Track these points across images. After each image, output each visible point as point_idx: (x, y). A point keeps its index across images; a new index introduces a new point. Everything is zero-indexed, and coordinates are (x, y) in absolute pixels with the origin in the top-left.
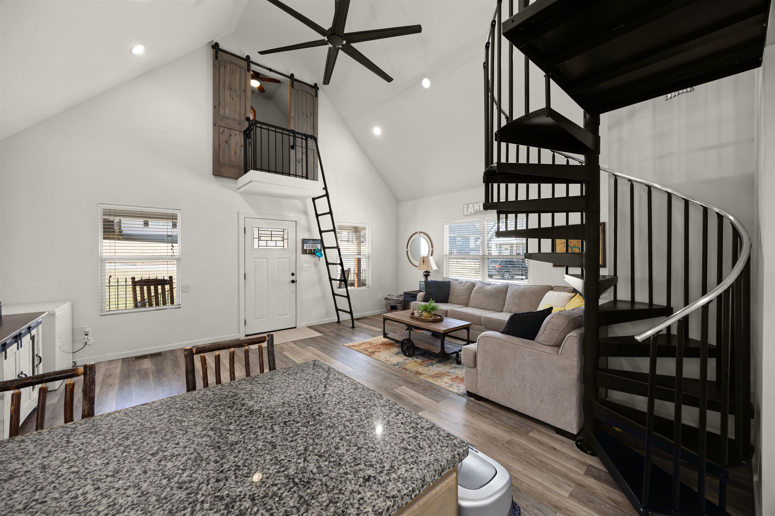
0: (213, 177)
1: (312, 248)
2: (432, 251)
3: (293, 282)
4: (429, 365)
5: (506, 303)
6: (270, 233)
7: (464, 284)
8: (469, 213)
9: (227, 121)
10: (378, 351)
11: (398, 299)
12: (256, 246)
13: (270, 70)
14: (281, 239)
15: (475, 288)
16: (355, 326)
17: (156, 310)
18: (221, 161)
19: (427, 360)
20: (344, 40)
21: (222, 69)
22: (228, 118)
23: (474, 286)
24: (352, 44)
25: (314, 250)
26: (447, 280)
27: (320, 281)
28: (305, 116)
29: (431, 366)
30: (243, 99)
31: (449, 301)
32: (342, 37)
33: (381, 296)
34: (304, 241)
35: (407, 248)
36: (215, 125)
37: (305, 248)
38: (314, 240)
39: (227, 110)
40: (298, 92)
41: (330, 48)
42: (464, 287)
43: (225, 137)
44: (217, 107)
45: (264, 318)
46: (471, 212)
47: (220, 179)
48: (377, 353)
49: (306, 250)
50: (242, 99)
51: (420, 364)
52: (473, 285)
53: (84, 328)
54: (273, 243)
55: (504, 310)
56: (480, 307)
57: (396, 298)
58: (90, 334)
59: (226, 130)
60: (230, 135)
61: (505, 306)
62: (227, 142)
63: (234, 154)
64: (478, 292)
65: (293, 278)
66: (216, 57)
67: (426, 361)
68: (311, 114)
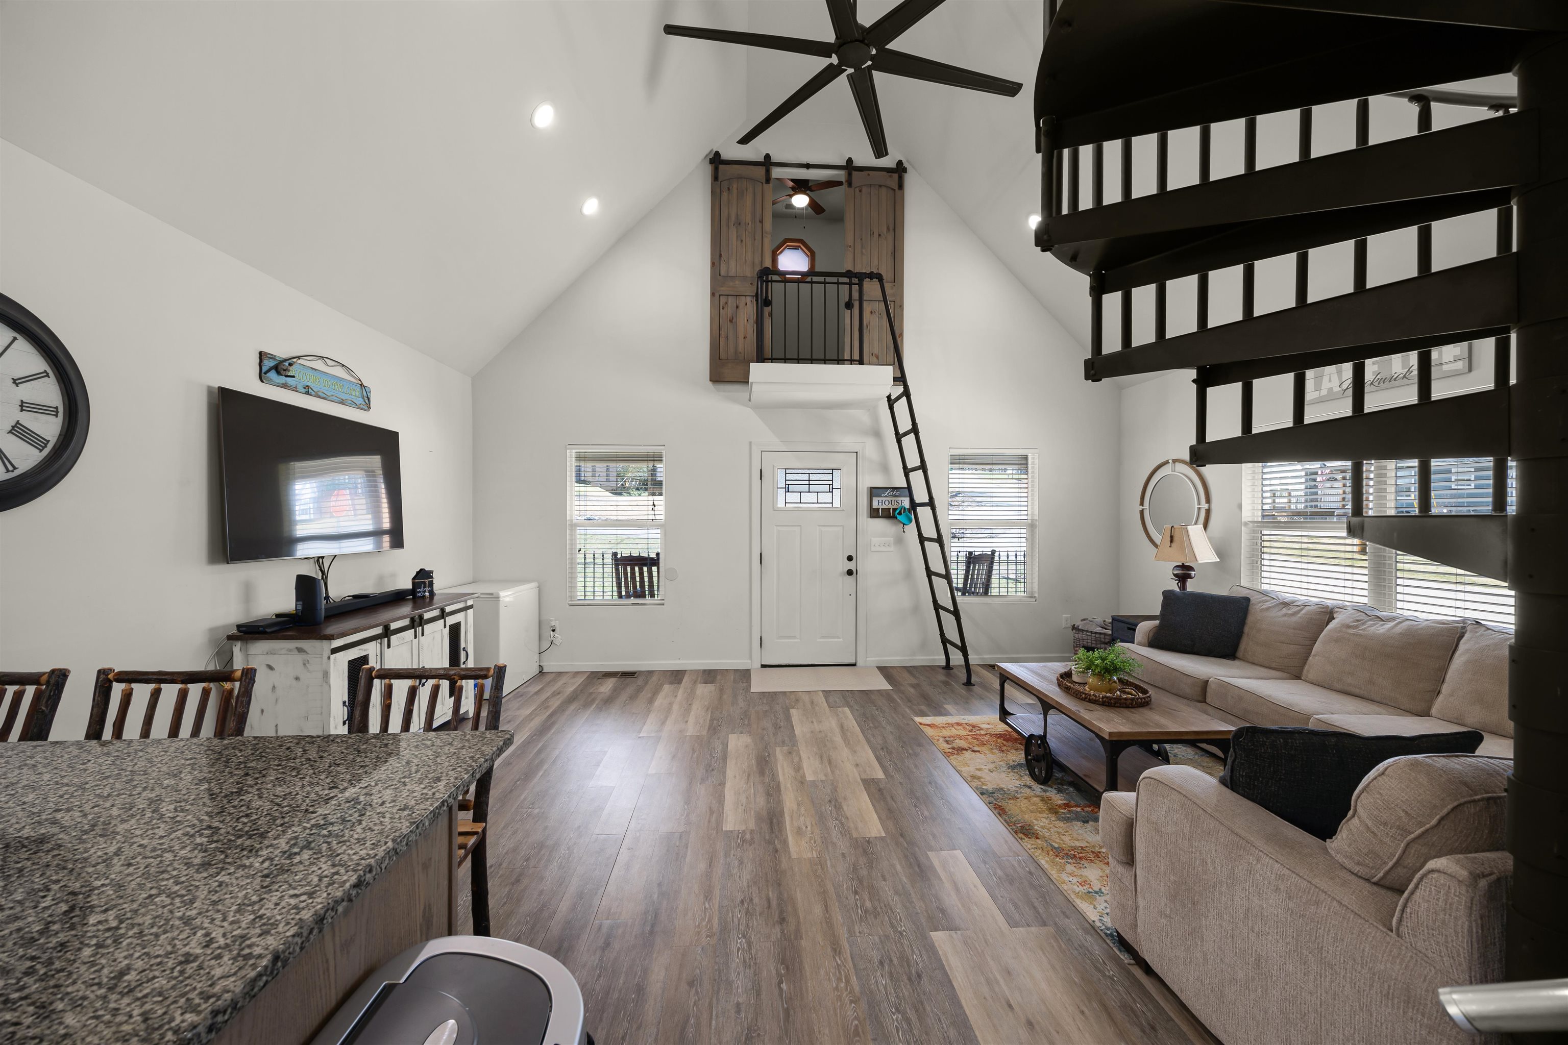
0: (710, 384)
1: (890, 506)
2: (1208, 512)
3: (850, 573)
4: (1077, 817)
5: (1445, 689)
6: (806, 477)
7: (1295, 609)
8: (1324, 392)
9: (731, 284)
10: (976, 749)
11: (1104, 631)
12: (781, 504)
13: (808, 166)
14: (827, 488)
15: (1332, 625)
16: (974, 679)
17: (633, 604)
18: (722, 356)
19: (1082, 802)
20: (868, 45)
21: (725, 194)
22: (733, 278)
23: (1332, 618)
24: (889, 46)
25: (895, 510)
26: (1243, 593)
27: (909, 575)
28: (876, 235)
29: (1079, 824)
30: (758, 237)
31: (1240, 653)
32: (862, 41)
33: (1067, 620)
34: (874, 492)
35: (1142, 504)
36: (713, 294)
37: (875, 505)
38: (894, 489)
39: (732, 263)
40: (860, 191)
41: (850, 77)
42: (1294, 619)
43: (729, 311)
44: (717, 264)
45: (795, 637)
46: (1330, 390)
47: (722, 387)
48: (968, 754)
49: (878, 509)
50: (756, 238)
51: (1053, 810)
52: (1328, 614)
53: (551, 620)
54: (812, 497)
55: (1434, 711)
56: (1338, 686)
57: (1099, 630)
58: (557, 630)
59: (731, 299)
60: (737, 307)
61: (1441, 697)
62: (731, 321)
63: (743, 340)
64: (1338, 639)
65: (851, 565)
66: (715, 177)
67: (1077, 806)
68: (888, 229)
